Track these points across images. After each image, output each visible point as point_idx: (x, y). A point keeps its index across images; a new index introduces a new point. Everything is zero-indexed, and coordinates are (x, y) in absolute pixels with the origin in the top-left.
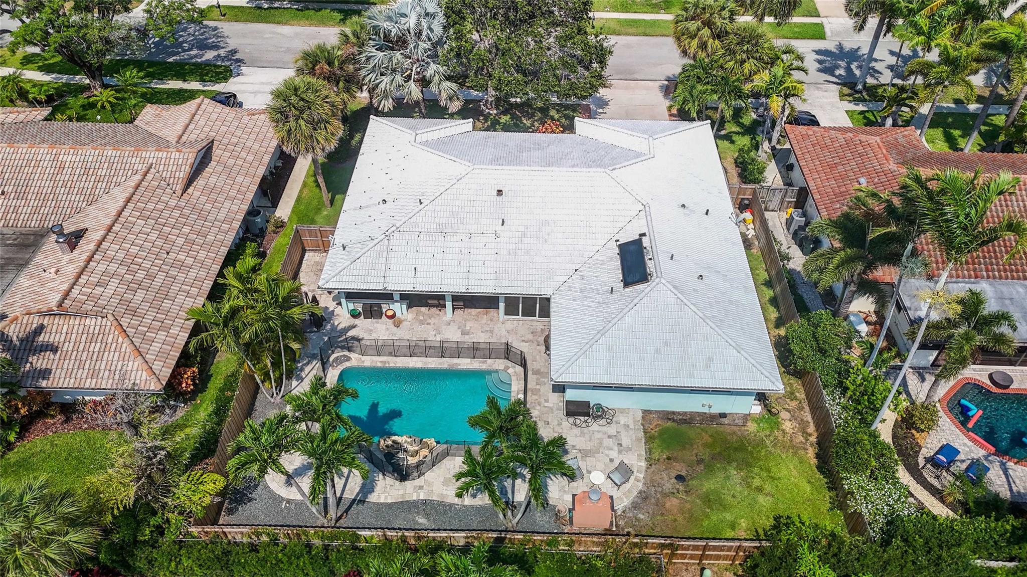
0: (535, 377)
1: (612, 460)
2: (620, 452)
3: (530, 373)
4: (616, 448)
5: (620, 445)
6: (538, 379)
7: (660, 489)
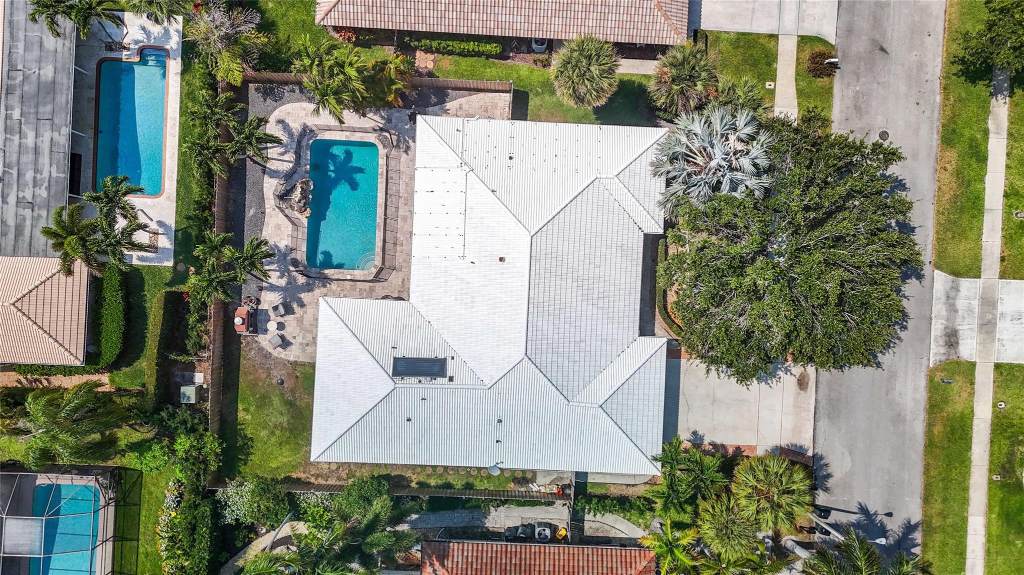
0: (367, 288)
1: (294, 338)
2: (301, 344)
3: (371, 284)
4: (304, 341)
5: (307, 345)
6: (365, 290)
7: (272, 367)
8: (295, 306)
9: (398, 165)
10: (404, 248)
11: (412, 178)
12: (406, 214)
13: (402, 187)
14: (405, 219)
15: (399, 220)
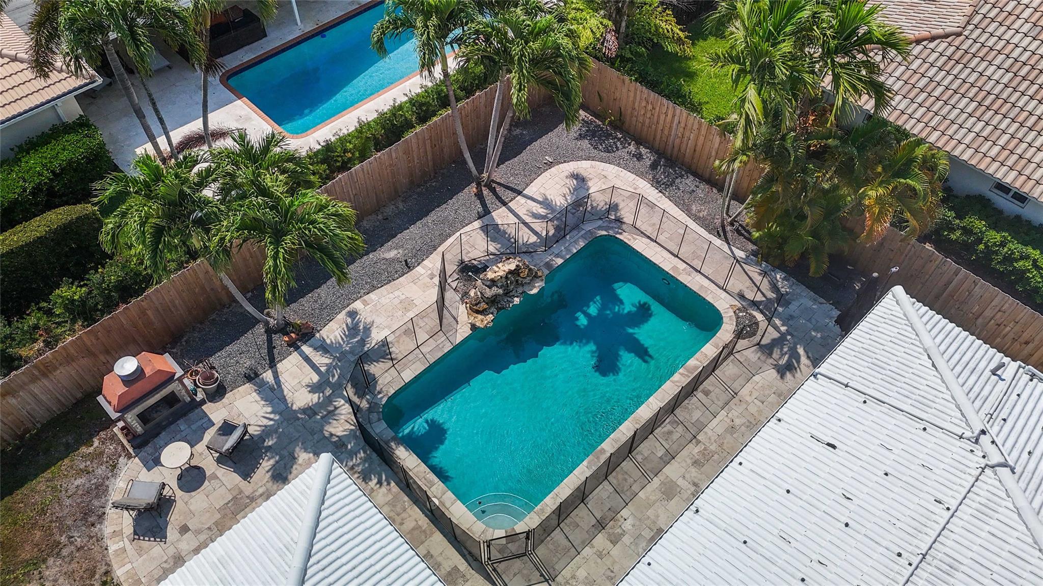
1: (184, 529)
7: (66, 551)
8: (266, 464)
9: (741, 381)
10: (616, 551)
11: (754, 426)
12: (680, 482)
13: (716, 426)
14: (669, 491)
15: (656, 482)
